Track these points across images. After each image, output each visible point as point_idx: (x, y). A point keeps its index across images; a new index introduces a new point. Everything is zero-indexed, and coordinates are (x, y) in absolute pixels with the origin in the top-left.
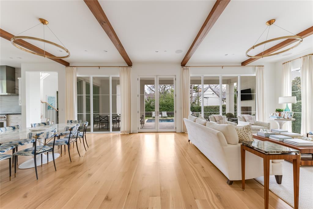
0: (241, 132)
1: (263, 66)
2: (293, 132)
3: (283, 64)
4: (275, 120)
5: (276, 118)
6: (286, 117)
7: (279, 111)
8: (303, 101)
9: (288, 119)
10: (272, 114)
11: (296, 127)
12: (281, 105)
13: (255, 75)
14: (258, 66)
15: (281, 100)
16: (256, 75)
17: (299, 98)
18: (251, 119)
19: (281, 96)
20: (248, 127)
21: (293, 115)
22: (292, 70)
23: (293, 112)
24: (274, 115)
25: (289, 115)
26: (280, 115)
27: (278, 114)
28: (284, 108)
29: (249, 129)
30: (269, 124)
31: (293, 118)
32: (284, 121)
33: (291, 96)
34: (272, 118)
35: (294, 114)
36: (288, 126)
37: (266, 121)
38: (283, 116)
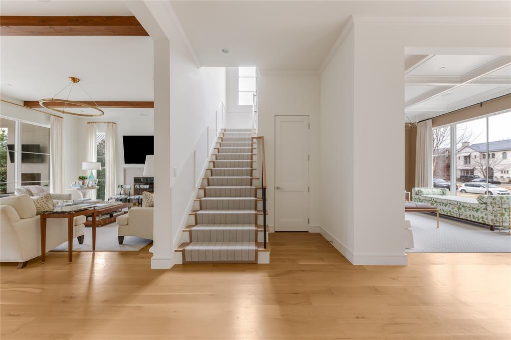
0: (38, 203)
1: (61, 118)
2: (97, 199)
3: (88, 123)
4: (78, 189)
5: (79, 188)
6: (90, 185)
7: (82, 178)
8: (107, 167)
9: (93, 187)
10: (74, 183)
11: (100, 195)
12: (85, 171)
13: (49, 126)
14: (54, 116)
15: (85, 166)
16: (51, 126)
17: (103, 165)
18: (43, 191)
19: (85, 161)
20: (48, 195)
21: (97, 182)
22: (97, 133)
23: (98, 180)
24: (77, 184)
25: (94, 182)
26: (83, 184)
27: (81, 182)
28: (88, 175)
29: (49, 198)
30: (70, 195)
31: (98, 186)
32: (88, 190)
33: (96, 162)
34: (73, 188)
35: (99, 182)
36: (92, 195)
37: (66, 192)
38: (87, 185)
